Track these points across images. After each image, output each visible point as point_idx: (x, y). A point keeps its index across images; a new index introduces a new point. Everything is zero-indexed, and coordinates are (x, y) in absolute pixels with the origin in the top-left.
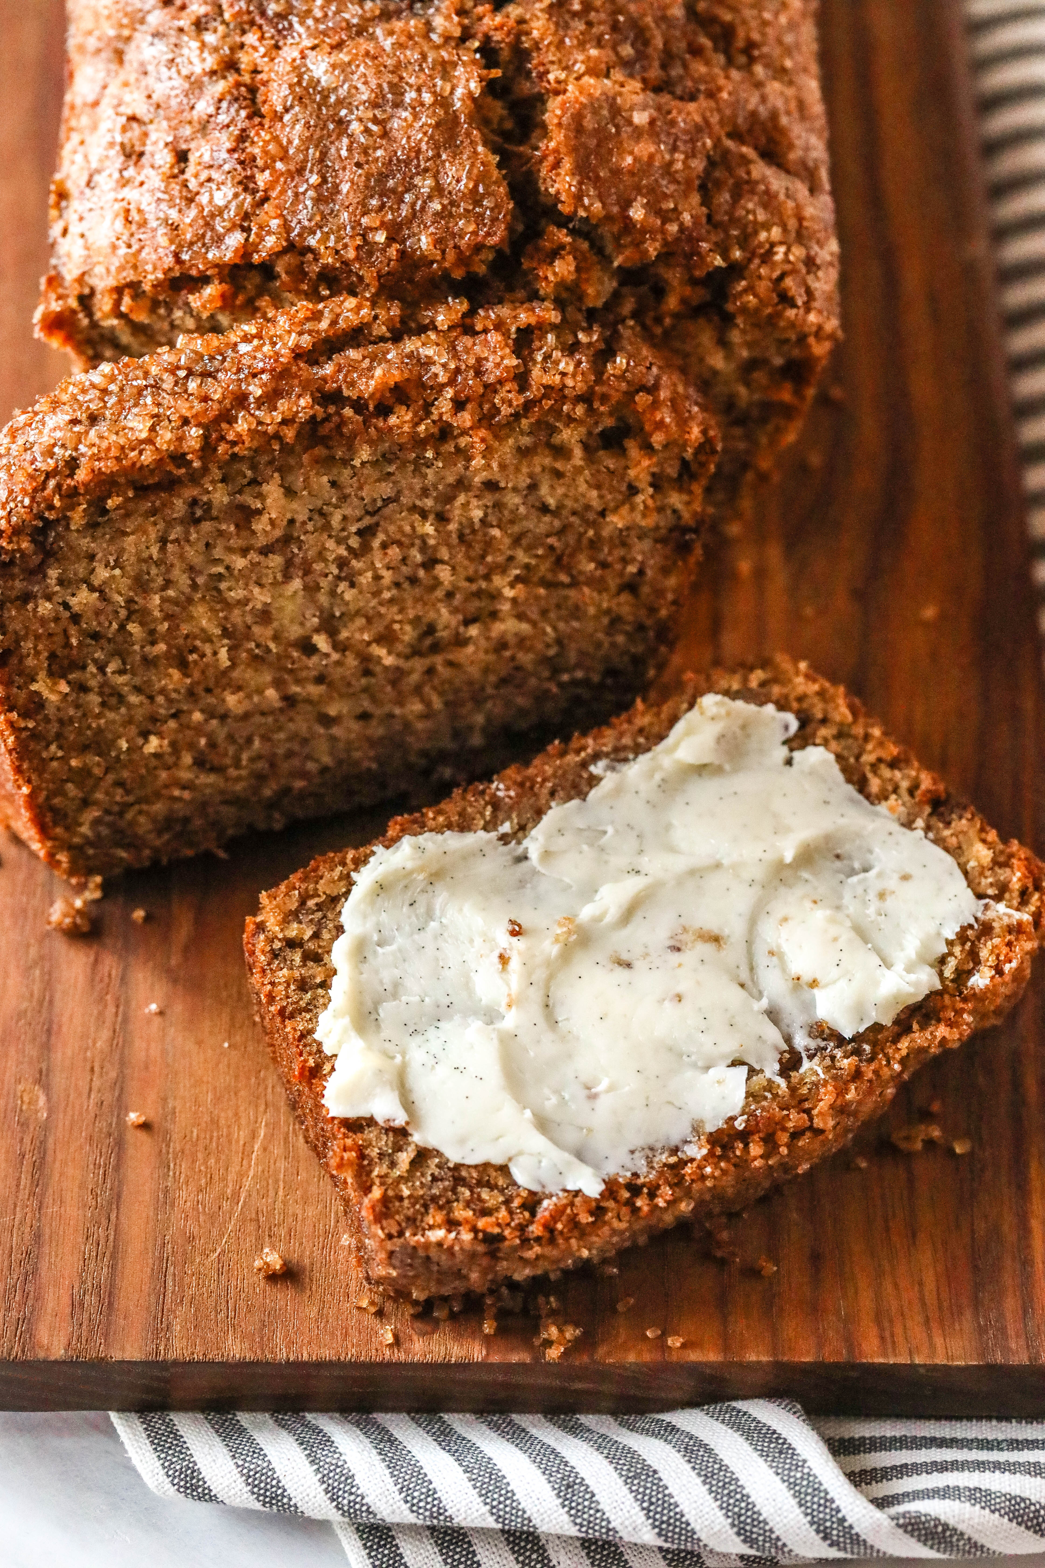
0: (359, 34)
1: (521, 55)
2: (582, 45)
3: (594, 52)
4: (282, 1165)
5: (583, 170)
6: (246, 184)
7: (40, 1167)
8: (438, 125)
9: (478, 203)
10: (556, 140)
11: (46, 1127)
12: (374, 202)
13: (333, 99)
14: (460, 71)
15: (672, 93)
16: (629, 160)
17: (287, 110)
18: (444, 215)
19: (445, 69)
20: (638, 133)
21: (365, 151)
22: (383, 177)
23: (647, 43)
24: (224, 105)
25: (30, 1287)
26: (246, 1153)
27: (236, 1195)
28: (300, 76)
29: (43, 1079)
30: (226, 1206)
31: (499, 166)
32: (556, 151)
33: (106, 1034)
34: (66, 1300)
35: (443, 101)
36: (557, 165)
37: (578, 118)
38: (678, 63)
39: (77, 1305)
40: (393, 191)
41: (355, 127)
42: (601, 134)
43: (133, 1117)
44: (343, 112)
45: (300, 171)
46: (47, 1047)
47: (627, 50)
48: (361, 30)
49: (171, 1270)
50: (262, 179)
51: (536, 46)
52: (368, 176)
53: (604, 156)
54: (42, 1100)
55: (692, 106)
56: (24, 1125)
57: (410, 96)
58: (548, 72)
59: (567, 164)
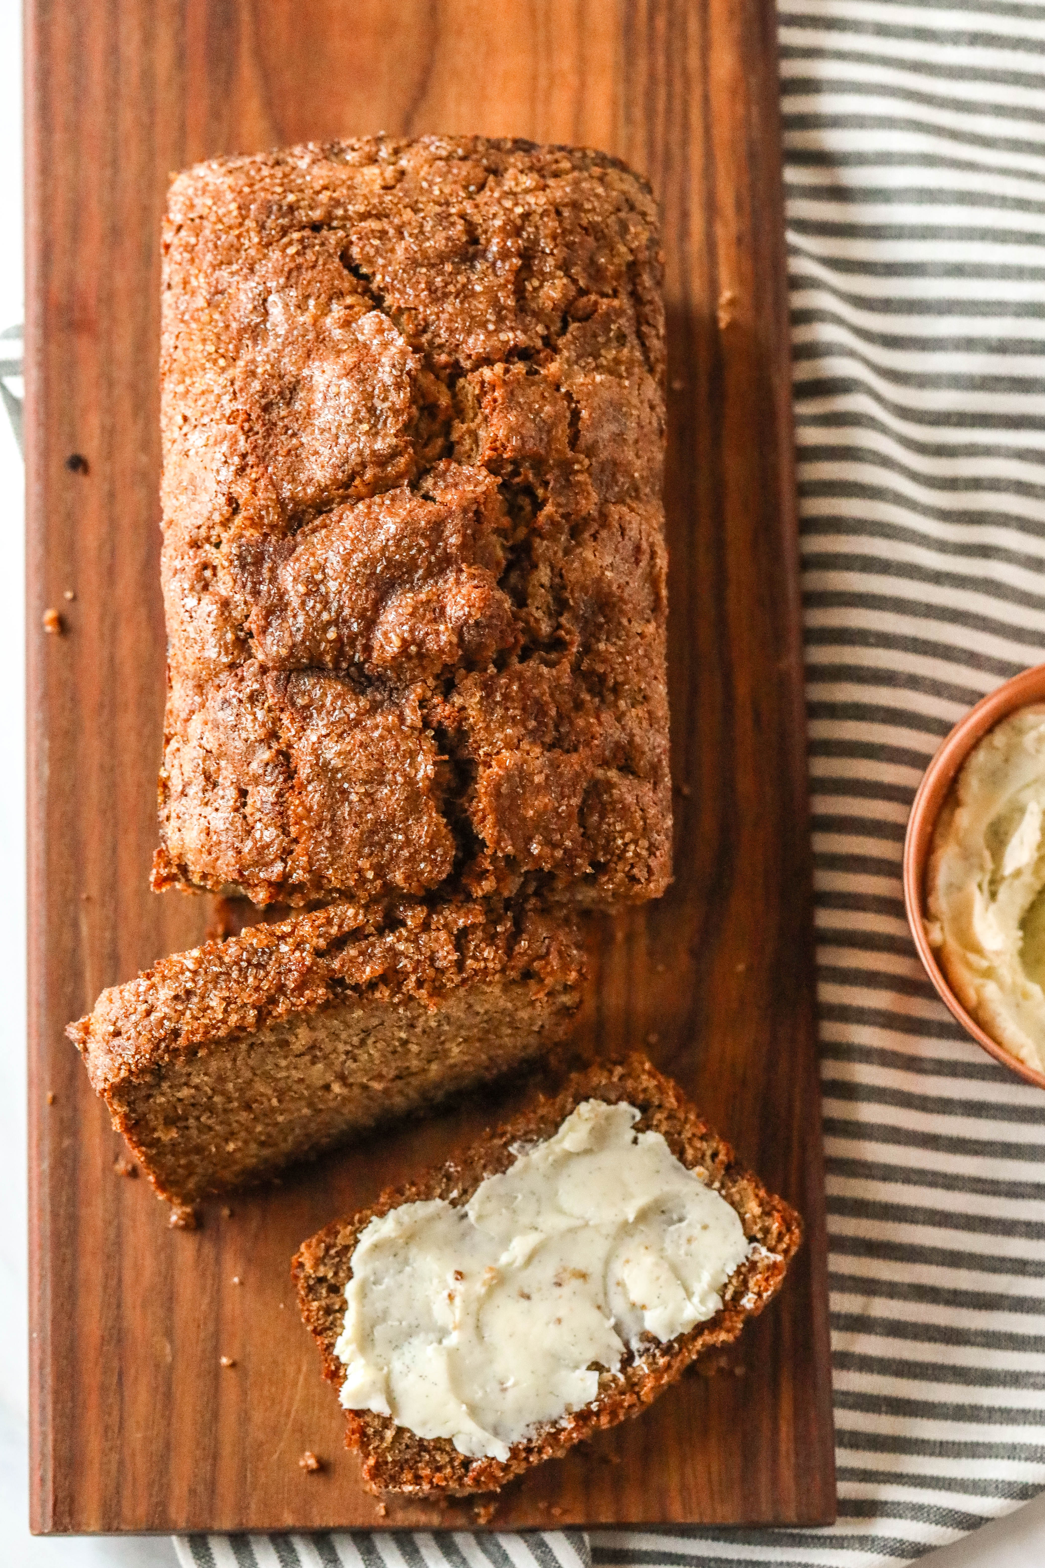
0: (356, 726)
1: (462, 735)
2: (501, 727)
3: (509, 731)
4: (317, 1391)
5: (500, 822)
6: (284, 829)
7: (168, 1396)
8: (406, 799)
9: (433, 851)
10: (483, 803)
11: (171, 1368)
12: (366, 850)
13: (339, 776)
14: (420, 758)
15: (561, 747)
16: (531, 813)
17: (309, 782)
18: (411, 859)
19: (412, 755)
20: (538, 789)
21: (360, 815)
22: (372, 833)
23: (545, 714)
24: (269, 769)
25: (164, 1481)
26: (295, 1384)
27: (289, 1413)
28: (318, 757)
29: (169, 1333)
30: (282, 1420)
31: (446, 826)
32: (483, 810)
33: (206, 1300)
34: (186, 1489)
35: (410, 781)
36: (484, 818)
37: (498, 786)
38: (567, 721)
39: (192, 1492)
40: (378, 843)
41: (354, 797)
42: (513, 796)
43: (225, 1361)
44: (346, 785)
45: (318, 827)
46: (170, 1310)
47: (532, 724)
48: (357, 723)
49: (249, 1466)
50: (293, 830)
51: (472, 728)
52: (362, 833)
53: (513, 808)
54: (168, 1349)
55: (574, 758)
56: (157, 1366)
57: (388, 777)
58: (479, 747)
59: (490, 819)
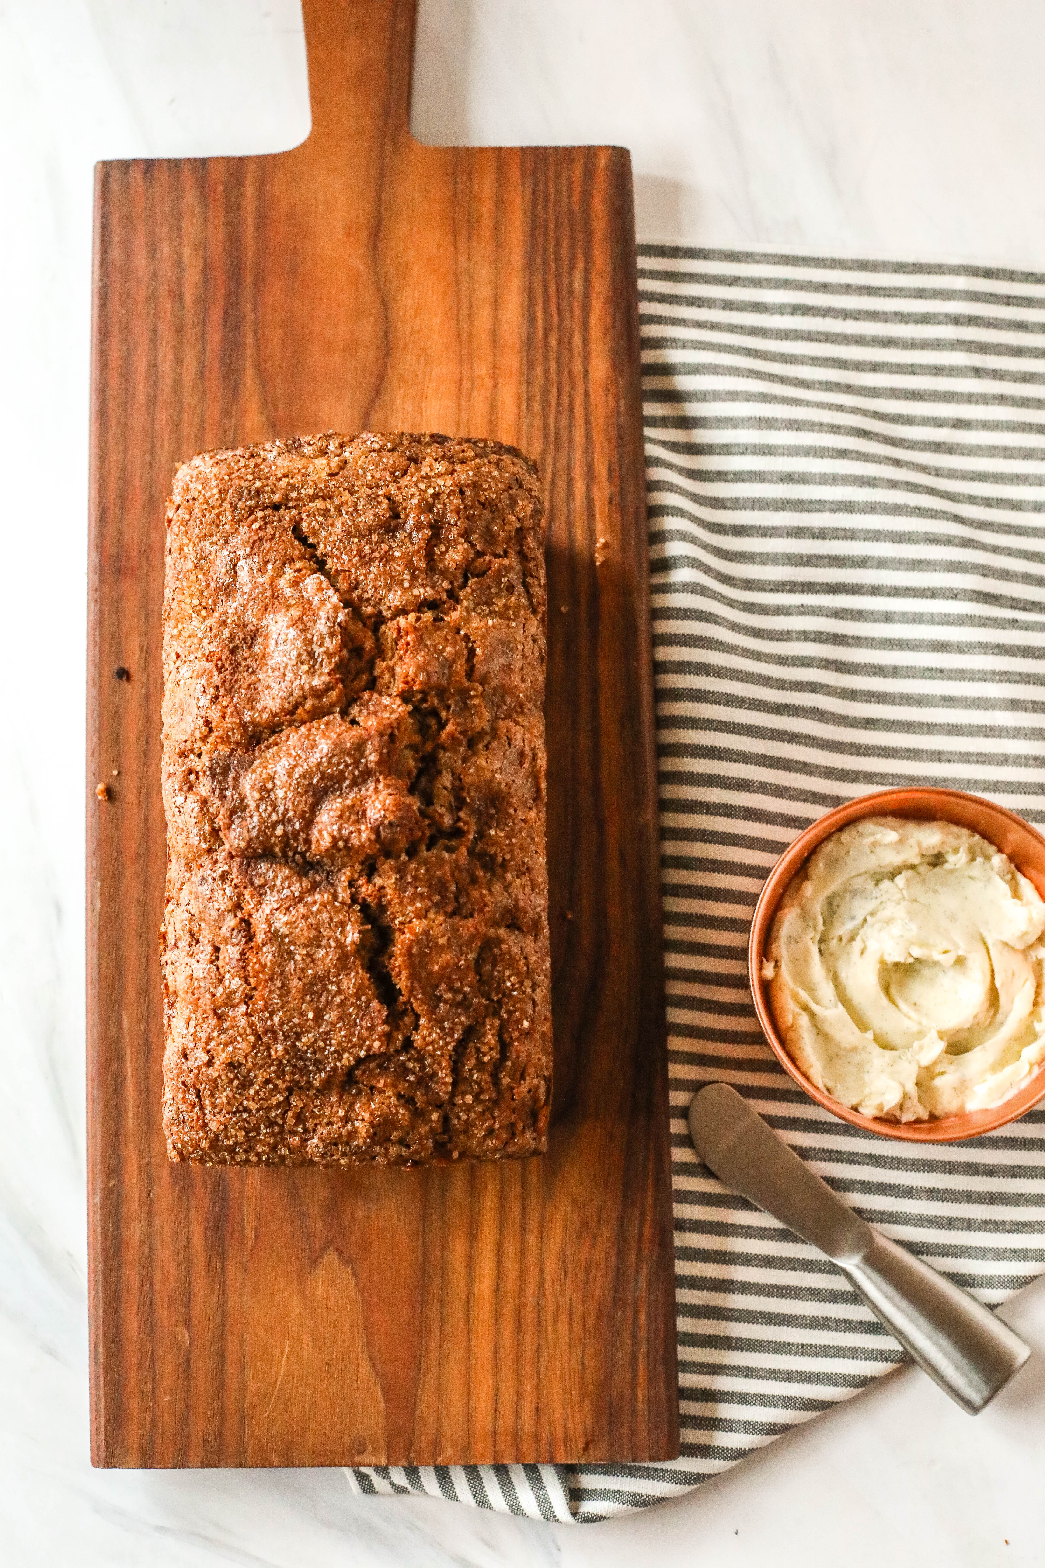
0: (299, 902)
1: (382, 908)
2: (412, 902)
3: (418, 905)
4: (296, 1367)
5: (412, 977)
6: (246, 980)
7: (187, 1370)
8: (338, 959)
9: (358, 999)
10: (398, 962)
11: (189, 1350)
12: (308, 997)
13: (287, 940)
14: (349, 927)
15: (460, 915)
16: (436, 968)
17: (264, 945)
18: (342, 1004)
19: (342, 924)
20: (442, 949)
21: (303, 970)
22: (312, 984)
23: (447, 889)
24: (235, 933)
26: (280, 1362)
27: (275, 1382)
28: (270, 926)
29: (187, 1324)
30: (271, 1389)
31: (369, 979)
32: (399, 966)
33: (215, 1299)
34: (201, 1439)
35: (340, 945)
36: (400, 973)
37: (410, 949)
38: (464, 894)
39: (206, 1441)
40: (317, 992)
41: (298, 957)
42: (422, 955)
44: (292, 948)
45: (271, 979)
46: (188, 1307)
47: (437, 898)
48: (301, 899)
49: (247, 1422)
50: (253, 981)
51: (389, 903)
52: (304, 985)
53: (423, 965)
54: (187, 1336)
55: (471, 922)
56: (179, 1348)
57: (324, 942)
58: (395, 918)
59: (404, 973)
